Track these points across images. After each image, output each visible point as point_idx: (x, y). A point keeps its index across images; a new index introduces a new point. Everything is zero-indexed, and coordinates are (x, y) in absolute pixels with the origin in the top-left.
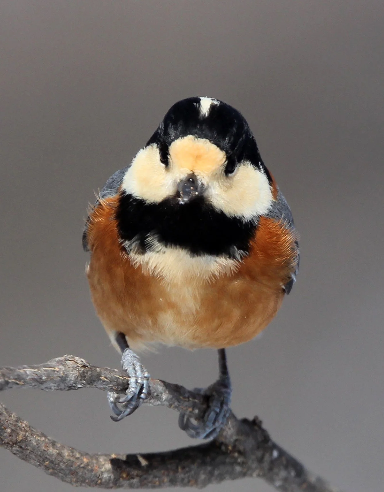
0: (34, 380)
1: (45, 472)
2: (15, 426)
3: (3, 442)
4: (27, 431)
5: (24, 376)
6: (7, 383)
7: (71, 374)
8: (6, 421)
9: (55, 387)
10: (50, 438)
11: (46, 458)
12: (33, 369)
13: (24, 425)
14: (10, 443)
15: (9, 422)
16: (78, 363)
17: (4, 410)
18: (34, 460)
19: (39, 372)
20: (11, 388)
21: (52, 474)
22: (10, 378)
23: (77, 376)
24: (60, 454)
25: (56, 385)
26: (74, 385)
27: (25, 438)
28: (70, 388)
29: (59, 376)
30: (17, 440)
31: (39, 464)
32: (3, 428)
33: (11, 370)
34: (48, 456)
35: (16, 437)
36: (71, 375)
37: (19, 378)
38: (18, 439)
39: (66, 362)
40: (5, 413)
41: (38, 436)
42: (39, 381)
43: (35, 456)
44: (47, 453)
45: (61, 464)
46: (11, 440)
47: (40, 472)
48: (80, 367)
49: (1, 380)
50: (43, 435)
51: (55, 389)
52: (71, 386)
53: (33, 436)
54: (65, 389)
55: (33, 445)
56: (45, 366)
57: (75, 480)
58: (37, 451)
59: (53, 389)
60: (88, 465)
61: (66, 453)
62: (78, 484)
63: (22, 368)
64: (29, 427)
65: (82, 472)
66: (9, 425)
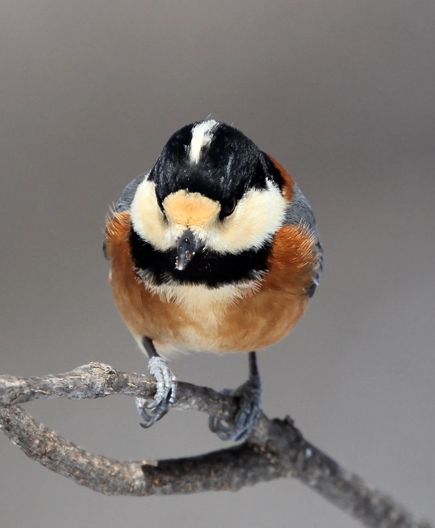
0: (60, 388)
1: (76, 482)
2: (43, 436)
3: (32, 454)
4: (55, 442)
5: (50, 386)
6: (33, 393)
7: (98, 381)
8: (34, 432)
9: (82, 395)
10: (79, 447)
11: (76, 468)
12: (59, 378)
13: (52, 436)
14: (39, 454)
15: (36, 433)
16: (104, 370)
17: (31, 421)
18: (65, 471)
19: (66, 380)
20: (37, 398)
21: (83, 484)
22: (35, 388)
23: (104, 384)
24: (90, 464)
25: (83, 393)
26: (101, 392)
27: (54, 448)
28: (98, 395)
29: (86, 384)
30: (46, 451)
31: (69, 474)
32: (31, 439)
33: (36, 380)
34: (78, 466)
35: (45, 447)
36: (98, 382)
37: (45, 387)
39: (92, 369)
40: (32, 424)
41: (67, 445)
42: (66, 390)
43: (65, 466)
44: (77, 463)
45: (92, 473)
46: (40, 452)
47: (71, 482)
48: (107, 374)
49: (26, 391)
50: (72, 445)
51: (82, 397)
52: (98, 393)
53: (63, 447)
54: (92, 396)
55: (62, 455)
56: (71, 375)
57: (106, 488)
58: (67, 462)
59: (81, 397)
60: (119, 473)
61: (96, 462)
62: (110, 493)
63: (47, 378)
64: (58, 437)
65: (114, 481)
66: (37, 436)
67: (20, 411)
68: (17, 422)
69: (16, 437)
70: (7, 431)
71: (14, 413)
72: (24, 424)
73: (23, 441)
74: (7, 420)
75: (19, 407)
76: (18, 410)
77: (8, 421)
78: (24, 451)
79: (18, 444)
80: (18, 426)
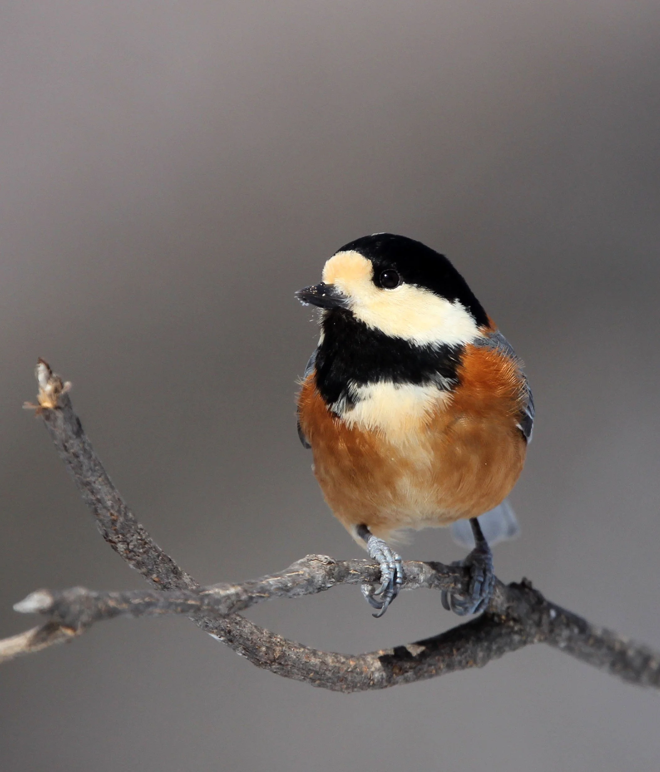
0: (279, 589)
1: (312, 685)
2: (269, 642)
3: (260, 663)
4: (283, 645)
5: (268, 588)
6: (251, 598)
7: (317, 574)
8: (259, 639)
9: (303, 592)
10: (309, 647)
11: (310, 669)
12: (276, 577)
13: (279, 640)
14: (268, 662)
15: (261, 640)
16: (322, 561)
17: (253, 628)
18: (298, 674)
19: (283, 579)
20: (256, 602)
21: (319, 686)
22: (252, 593)
23: (324, 576)
24: (323, 663)
25: (303, 590)
26: (323, 585)
27: (282, 653)
28: (320, 589)
29: (305, 580)
30: (274, 657)
31: (303, 677)
32: (257, 647)
33: (252, 584)
34: (311, 668)
35: (273, 654)
36: (317, 575)
37: (263, 590)
38: (275, 656)
39: (309, 562)
40: (255, 631)
41: (295, 647)
42: (285, 589)
43: (297, 670)
44: (310, 664)
45: (327, 673)
46: (269, 659)
47: (306, 685)
48: (325, 565)
49: (244, 597)
50: (301, 646)
51: (304, 594)
52: (320, 587)
53: (292, 650)
54: (314, 591)
55: (292, 659)
56: (288, 572)
57: (345, 686)
58: (299, 665)
59: (302, 594)
60: (355, 667)
61: (329, 660)
62: (350, 690)
63: (263, 579)
64: (285, 641)
65: (352, 677)
66: (262, 643)
67: (240, 619)
68: (238, 631)
69: (240, 648)
70: (230, 643)
71: (234, 622)
72: (246, 632)
73: (249, 651)
74: (228, 631)
75: (238, 615)
76: (238, 619)
77: (230, 632)
78: (252, 662)
79: (244, 654)
80: (241, 636)
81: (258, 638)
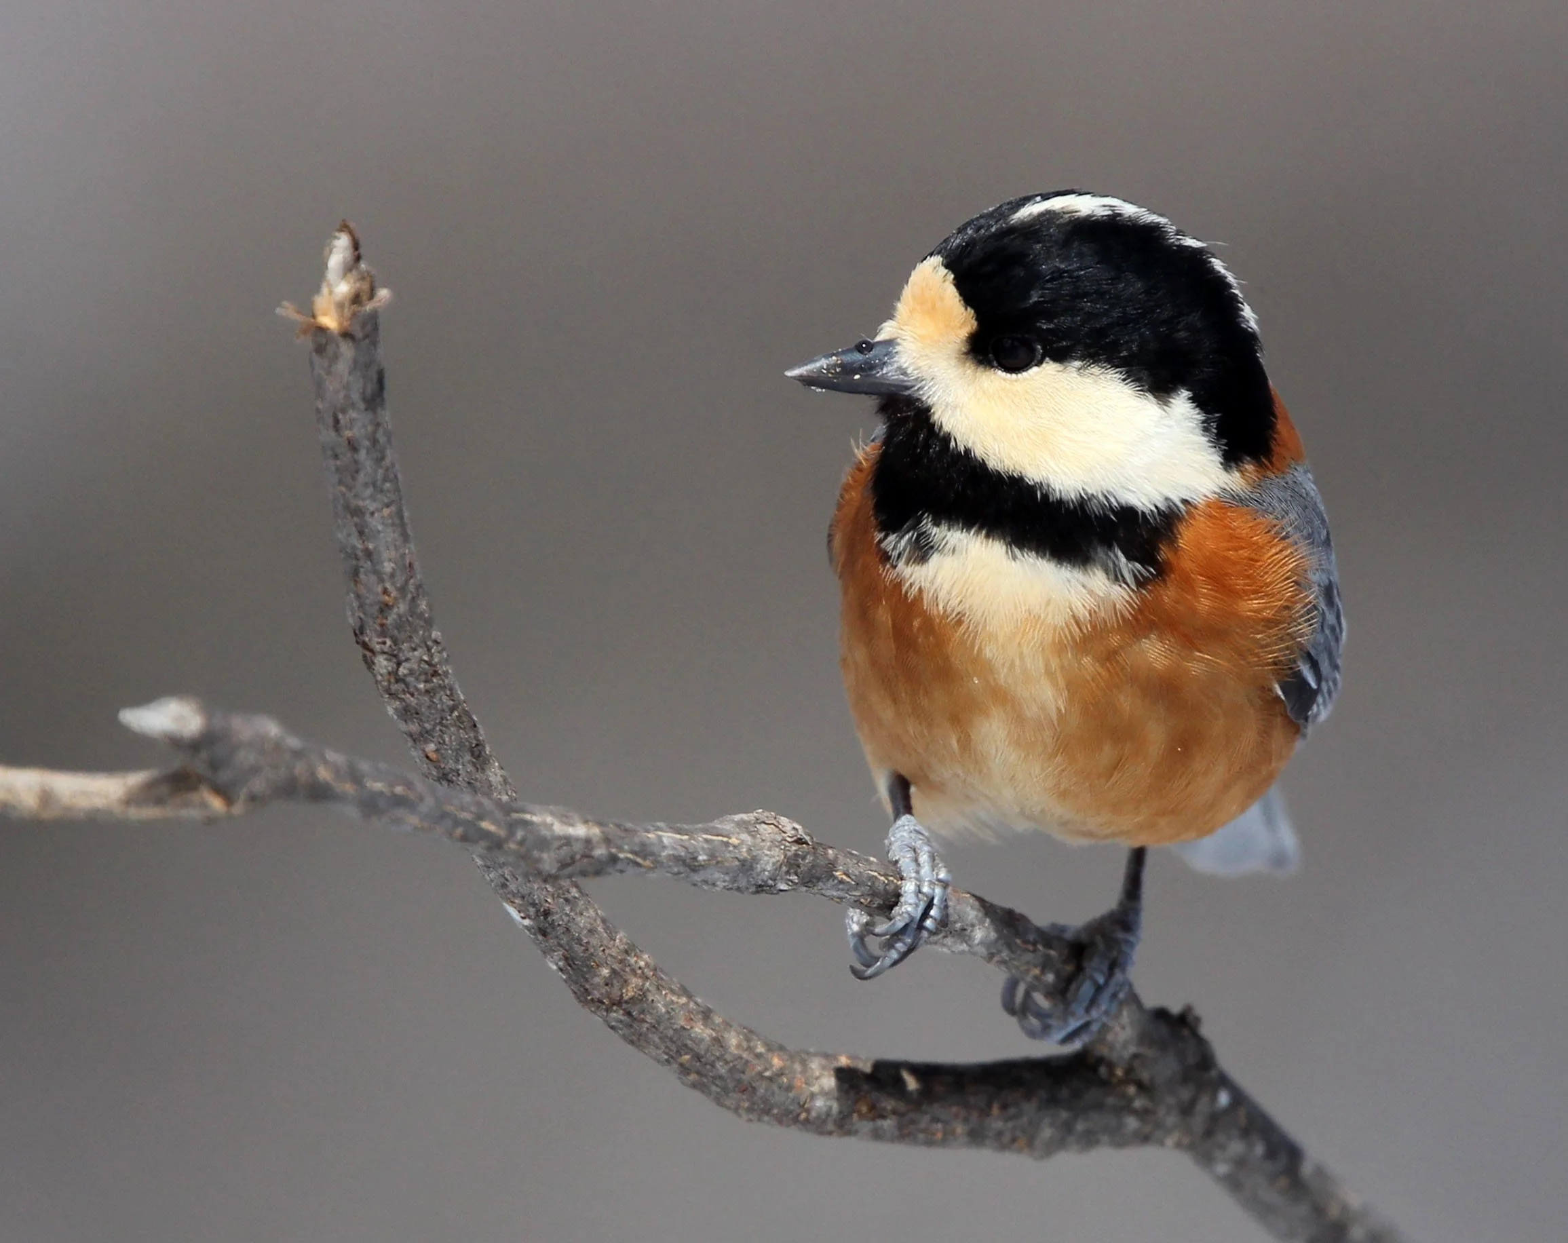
0: (677, 859)
1: (679, 1078)
2: (621, 961)
3: (589, 998)
4: (647, 978)
5: (656, 849)
6: (614, 859)
7: (767, 855)
8: (602, 949)
9: (724, 881)
10: (699, 1000)
11: (686, 1045)
12: (680, 834)
13: (642, 964)
14: (605, 1001)
15: (607, 951)
16: (785, 832)
17: (599, 922)
18: (657, 1048)
19: (692, 841)
20: (622, 871)
21: (694, 1086)
22: (621, 849)
23: (779, 864)
24: (718, 1041)
25: (727, 878)
26: (770, 882)
27: (641, 993)
28: (760, 888)
29: (737, 858)
30: (621, 996)
31: (666, 1057)
32: (592, 964)
33: (626, 830)
34: (689, 1043)
35: (621, 989)
36: (766, 858)
37: (644, 851)
38: (624, 995)
39: (758, 826)
40: (600, 929)
41: (672, 991)
42: (689, 864)
43: (660, 1038)
44: (690, 1035)
45: (719, 1065)
46: (608, 995)
47: (668, 1077)
48: (789, 842)
49: (600, 852)
50: (685, 991)
51: (724, 887)
52: (763, 884)
53: (662, 992)
54: (747, 888)
55: (657, 1012)
56: (706, 831)
57: (746, 1104)
58: (666, 1028)
59: (722, 886)
60: (781, 1073)
61: (733, 1040)
62: (754, 1117)
63: (652, 828)
64: (655, 970)
65: (766, 1090)
66: (606, 958)
67: (577, 895)
68: (566, 919)
69: (558, 954)
70: (540, 937)
71: (562, 896)
72: (581, 925)
73: (573, 966)
74: (545, 911)
75: (576, 886)
76: (574, 892)
77: (547, 913)
78: (573, 990)
79: (561, 970)
80: (568, 930)
81: (601, 946)
